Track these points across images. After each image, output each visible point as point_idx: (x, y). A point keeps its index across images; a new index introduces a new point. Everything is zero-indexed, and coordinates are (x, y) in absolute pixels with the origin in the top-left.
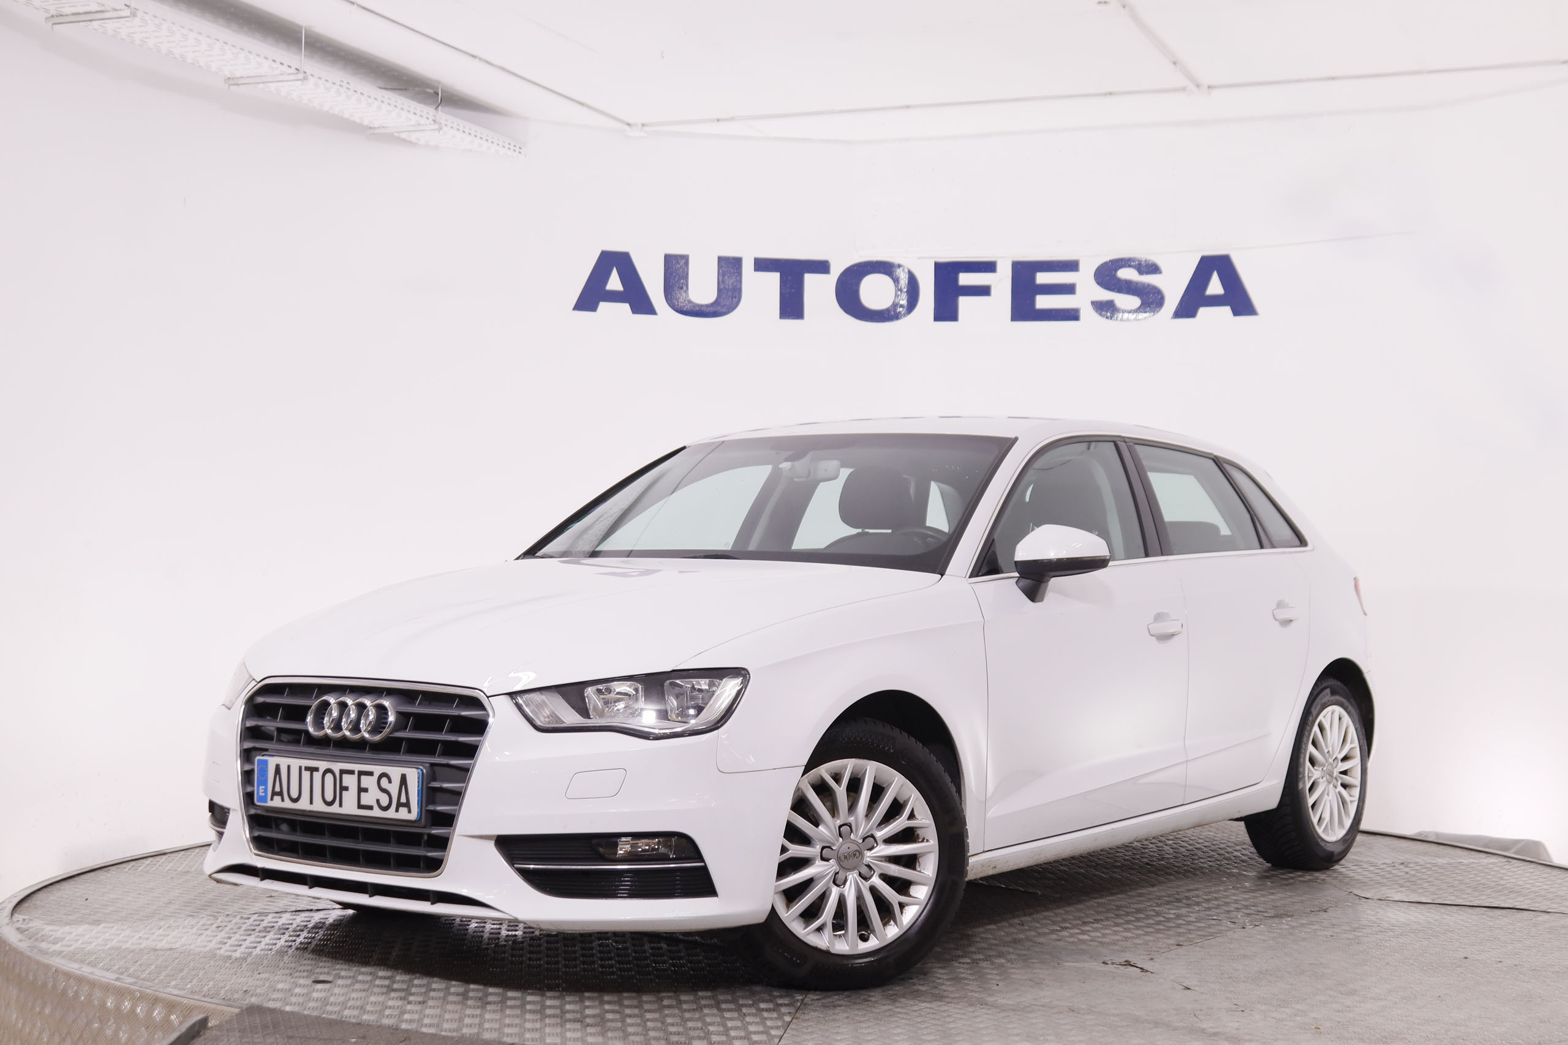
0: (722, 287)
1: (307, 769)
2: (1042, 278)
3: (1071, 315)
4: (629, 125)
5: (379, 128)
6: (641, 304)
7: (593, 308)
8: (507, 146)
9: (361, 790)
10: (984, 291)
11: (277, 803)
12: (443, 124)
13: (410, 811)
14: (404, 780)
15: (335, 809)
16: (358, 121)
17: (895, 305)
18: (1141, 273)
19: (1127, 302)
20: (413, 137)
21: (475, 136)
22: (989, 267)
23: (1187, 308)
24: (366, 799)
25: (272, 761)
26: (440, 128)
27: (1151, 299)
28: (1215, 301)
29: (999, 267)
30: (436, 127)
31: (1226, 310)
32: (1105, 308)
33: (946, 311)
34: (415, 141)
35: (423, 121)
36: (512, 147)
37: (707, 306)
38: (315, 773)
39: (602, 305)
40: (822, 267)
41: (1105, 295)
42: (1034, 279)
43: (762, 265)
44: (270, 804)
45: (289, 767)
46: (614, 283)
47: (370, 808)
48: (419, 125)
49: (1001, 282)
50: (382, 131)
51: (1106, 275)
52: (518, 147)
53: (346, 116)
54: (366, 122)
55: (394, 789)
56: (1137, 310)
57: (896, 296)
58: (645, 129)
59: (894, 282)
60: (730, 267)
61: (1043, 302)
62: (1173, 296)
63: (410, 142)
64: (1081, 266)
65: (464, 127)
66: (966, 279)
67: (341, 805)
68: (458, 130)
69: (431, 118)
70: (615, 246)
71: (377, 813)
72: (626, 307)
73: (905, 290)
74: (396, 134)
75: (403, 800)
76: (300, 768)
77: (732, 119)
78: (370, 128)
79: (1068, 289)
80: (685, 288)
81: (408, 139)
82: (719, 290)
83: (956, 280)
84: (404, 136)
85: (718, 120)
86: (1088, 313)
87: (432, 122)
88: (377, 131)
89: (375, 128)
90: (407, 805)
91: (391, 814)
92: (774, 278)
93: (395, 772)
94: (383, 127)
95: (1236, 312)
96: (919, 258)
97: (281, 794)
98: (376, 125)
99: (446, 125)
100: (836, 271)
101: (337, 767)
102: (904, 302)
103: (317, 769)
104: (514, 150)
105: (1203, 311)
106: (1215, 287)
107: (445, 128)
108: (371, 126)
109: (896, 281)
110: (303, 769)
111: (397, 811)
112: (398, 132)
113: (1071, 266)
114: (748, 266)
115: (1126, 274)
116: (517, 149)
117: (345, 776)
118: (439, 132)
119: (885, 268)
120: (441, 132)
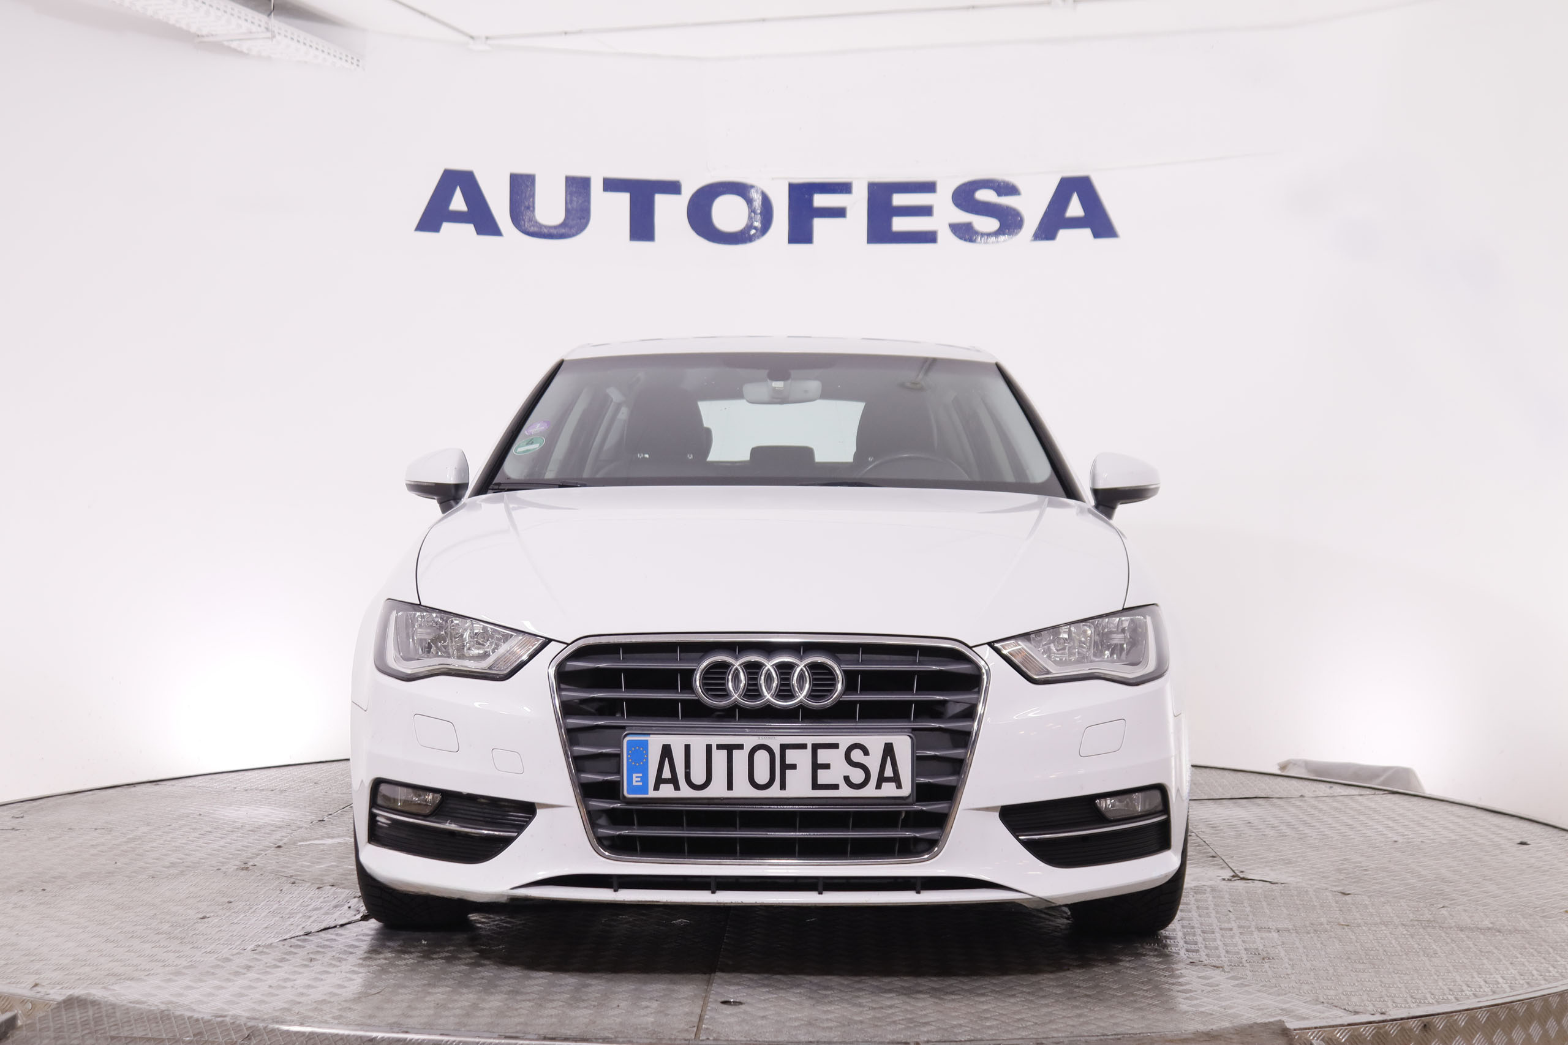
0: (570, 206)
1: (719, 747)
2: (899, 200)
3: (929, 237)
4: (472, 37)
5: (207, 36)
6: (486, 225)
7: (436, 228)
8: (344, 57)
9: (816, 767)
10: (840, 213)
11: (667, 791)
12: (276, 32)
13: (899, 786)
14: (889, 750)
15: (774, 792)
16: (184, 27)
17: (749, 227)
18: (999, 194)
19: (986, 224)
20: (245, 47)
21: (311, 46)
22: (844, 188)
23: (1048, 230)
24: (823, 777)
25: (655, 743)
26: (273, 37)
27: (1010, 222)
28: (1075, 223)
29: (854, 189)
30: (269, 34)
31: (1087, 232)
32: (964, 232)
33: (800, 233)
34: (245, 51)
35: (254, 28)
36: (349, 59)
37: (555, 227)
38: (735, 752)
39: (446, 226)
40: (673, 188)
41: (963, 217)
42: (890, 200)
43: (611, 185)
44: (652, 794)
45: (687, 748)
46: (458, 203)
47: (836, 787)
48: (251, 33)
49: (857, 204)
50: (211, 39)
51: (964, 197)
52: (355, 59)
53: (172, 22)
54: (193, 29)
55: (873, 762)
56: (996, 234)
57: (750, 218)
58: (489, 42)
59: (748, 204)
60: (578, 187)
61: (900, 224)
62: (1033, 218)
63: (241, 53)
64: (939, 188)
65: (299, 36)
66: (820, 200)
67: (783, 786)
68: (292, 39)
69: (263, 24)
70: (459, 164)
71: (845, 791)
72: (470, 227)
73: (759, 211)
74: (226, 43)
75: (889, 772)
76: (709, 748)
77: (580, 32)
78: (198, 36)
79: (926, 211)
80: (531, 209)
81: (239, 49)
82: (567, 210)
83: (811, 201)
84: (234, 45)
85: (566, 33)
86: (945, 236)
87: (265, 30)
88: (206, 39)
89: (203, 36)
90: (896, 779)
91: (870, 791)
92: (624, 199)
93: (875, 743)
94: (212, 35)
95: (1097, 235)
96: (773, 179)
97: (674, 781)
98: (204, 32)
99: (279, 34)
100: (688, 191)
101: (775, 743)
102: (757, 224)
103: (740, 747)
104: (352, 63)
105: (1063, 234)
106: (1075, 209)
107: (278, 37)
108: (200, 34)
109: (749, 202)
110: (714, 748)
111: (878, 787)
112: (228, 41)
113: (929, 187)
114: (596, 187)
115: (985, 195)
116: (355, 61)
117: (788, 752)
118: (272, 40)
119: (740, 189)
120: (274, 40)
